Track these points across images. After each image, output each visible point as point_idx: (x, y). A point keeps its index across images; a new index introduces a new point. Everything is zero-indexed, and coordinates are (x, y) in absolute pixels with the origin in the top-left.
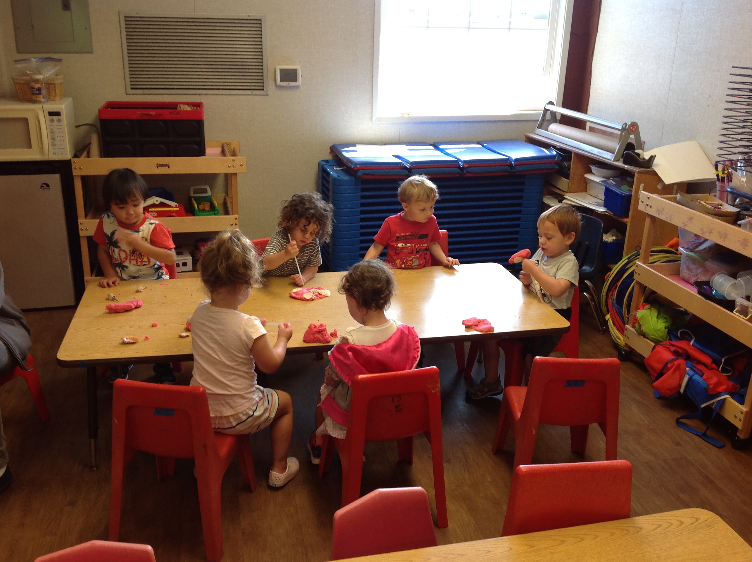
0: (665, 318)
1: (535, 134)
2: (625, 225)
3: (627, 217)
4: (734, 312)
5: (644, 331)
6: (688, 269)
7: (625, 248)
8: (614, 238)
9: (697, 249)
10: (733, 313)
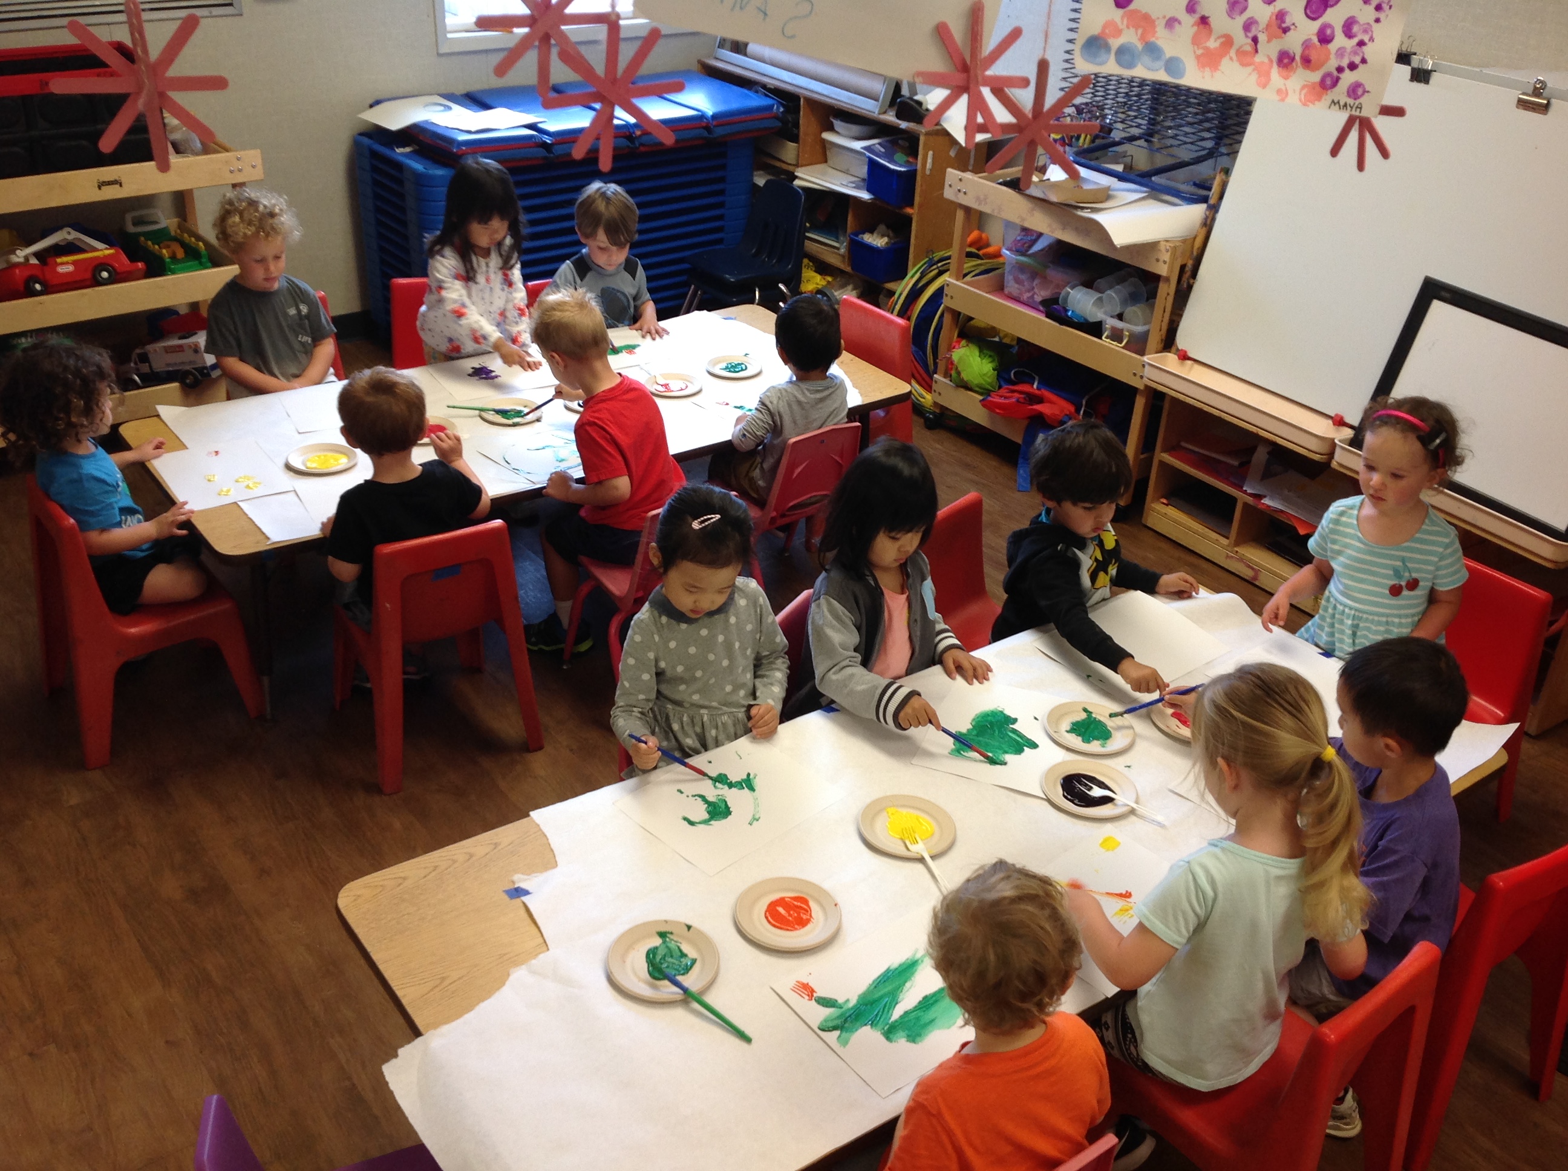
0: (990, 356)
1: (717, 59)
2: (909, 220)
3: (911, 205)
4: (1103, 338)
5: (965, 379)
6: (1017, 281)
7: (911, 256)
8: (886, 239)
9: (1031, 252)
10: (1101, 338)
